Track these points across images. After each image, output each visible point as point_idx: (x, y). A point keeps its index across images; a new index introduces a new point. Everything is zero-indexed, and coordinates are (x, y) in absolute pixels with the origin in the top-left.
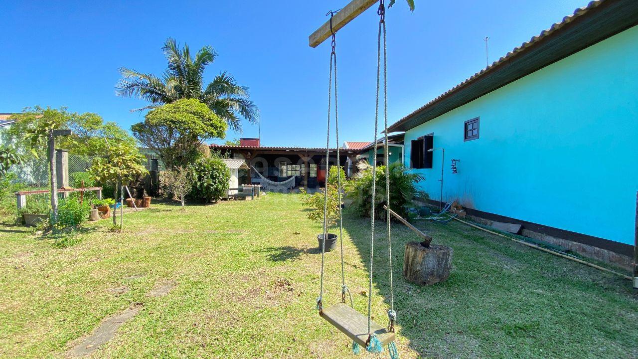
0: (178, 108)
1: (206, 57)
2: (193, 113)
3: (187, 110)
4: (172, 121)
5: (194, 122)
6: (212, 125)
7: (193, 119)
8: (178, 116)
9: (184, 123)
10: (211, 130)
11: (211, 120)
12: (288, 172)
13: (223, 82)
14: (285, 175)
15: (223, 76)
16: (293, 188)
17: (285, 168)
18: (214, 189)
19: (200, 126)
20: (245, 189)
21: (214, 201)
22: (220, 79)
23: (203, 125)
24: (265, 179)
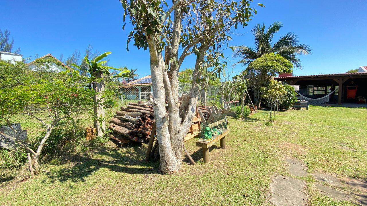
0: (266, 59)
1: (275, 29)
2: (276, 60)
3: (271, 59)
4: (266, 66)
5: (277, 66)
6: (285, 66)
7: (277, 64)
8: (269, 63)
9: (272, 66)
10: (285, 68)
11: (285, 63)
12: (314, 92)
13: (287, 39)
14: (311, 94)
15: (287, 36)
16: (327, 103)
17: (312, 89)
18: (289, 102)
19: (280, 67)
20: (302, 103)
21: (286, 110)
22: (285, 38)
23: (281, 66)
24: (304, 97)
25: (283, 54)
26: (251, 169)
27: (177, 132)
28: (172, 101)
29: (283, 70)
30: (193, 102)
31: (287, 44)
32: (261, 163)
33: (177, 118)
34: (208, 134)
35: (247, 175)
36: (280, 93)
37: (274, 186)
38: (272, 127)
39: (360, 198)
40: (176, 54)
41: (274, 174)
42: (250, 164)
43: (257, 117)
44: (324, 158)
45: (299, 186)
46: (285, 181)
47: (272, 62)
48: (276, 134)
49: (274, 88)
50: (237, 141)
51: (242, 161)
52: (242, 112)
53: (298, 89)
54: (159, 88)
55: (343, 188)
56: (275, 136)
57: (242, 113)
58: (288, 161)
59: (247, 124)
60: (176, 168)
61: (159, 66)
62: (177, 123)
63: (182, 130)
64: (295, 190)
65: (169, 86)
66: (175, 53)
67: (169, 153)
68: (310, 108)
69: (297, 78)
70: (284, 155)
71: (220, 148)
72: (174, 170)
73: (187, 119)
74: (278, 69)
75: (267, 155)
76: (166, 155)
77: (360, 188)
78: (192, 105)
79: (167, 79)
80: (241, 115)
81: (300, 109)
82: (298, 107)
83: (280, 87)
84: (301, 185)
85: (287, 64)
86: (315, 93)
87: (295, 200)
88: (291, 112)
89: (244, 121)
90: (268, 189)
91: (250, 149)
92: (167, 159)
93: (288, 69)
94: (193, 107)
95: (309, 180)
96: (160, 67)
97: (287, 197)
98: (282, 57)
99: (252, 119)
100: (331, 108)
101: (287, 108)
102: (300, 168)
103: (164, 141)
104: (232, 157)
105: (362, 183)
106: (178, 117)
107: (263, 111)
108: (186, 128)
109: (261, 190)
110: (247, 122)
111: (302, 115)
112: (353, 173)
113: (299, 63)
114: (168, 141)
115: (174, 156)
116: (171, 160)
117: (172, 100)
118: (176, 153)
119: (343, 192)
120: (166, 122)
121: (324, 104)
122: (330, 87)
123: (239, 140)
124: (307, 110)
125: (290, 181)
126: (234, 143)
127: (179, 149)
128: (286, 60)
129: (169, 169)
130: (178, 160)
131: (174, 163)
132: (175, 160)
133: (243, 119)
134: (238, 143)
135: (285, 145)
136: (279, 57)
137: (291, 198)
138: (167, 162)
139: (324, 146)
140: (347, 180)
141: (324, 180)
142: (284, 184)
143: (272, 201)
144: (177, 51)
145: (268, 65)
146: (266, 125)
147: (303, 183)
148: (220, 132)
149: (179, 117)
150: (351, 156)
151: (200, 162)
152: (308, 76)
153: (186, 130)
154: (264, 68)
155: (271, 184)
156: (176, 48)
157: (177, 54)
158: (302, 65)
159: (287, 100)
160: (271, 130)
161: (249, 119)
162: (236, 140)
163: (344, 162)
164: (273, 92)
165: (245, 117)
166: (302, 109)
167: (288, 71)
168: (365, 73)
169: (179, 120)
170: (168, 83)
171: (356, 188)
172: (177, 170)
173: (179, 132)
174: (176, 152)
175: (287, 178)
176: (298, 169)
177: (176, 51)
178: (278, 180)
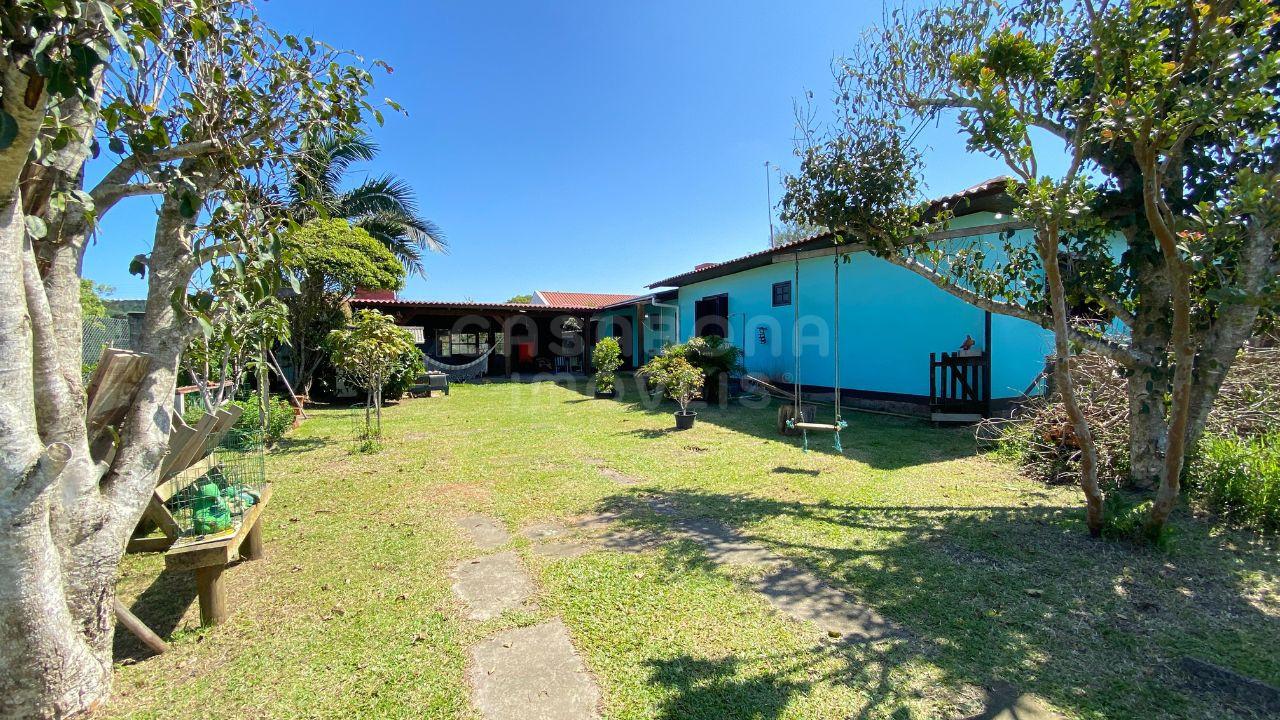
0: (325, 236)
2: (357, 247)
3: (342, 241)
4: (328, 262)
5: (362, 265)
6: (386, 269)
7: (361, 258)
8: (339, 254)
9: (348, 265)
10: (387, 276)
11: (384, 260)
12: (454, 347)
13: (386, 192)
14: (445, 353)
15: (385, 184)
16: (485, 375)
17: (447, 339)
18: (403, 378)
19: (370, 271)
20: (434, 378)
21: (394, 401)
22: (380, 188)
23: (374, 267)
24: (432, 361)
25: (375, 229)
26: (385, 579)
27: (89, 529)
28: (59, 387)
29: (382, 282)
30: (162, 385)
31: (386, 204)
32: (402, 553)
33: (82, 464)
34: (214, 511)
35: (382, 596)
36: (394, 349)
37: (462, 587)
38: (381, 454)
39: (603, 541)
40: (78, 175)
41: (449, 563)
42: (375, 568)
43: (319, 432)
44: (526, 496)
45: (508, 563)
46: (478, 566)
47: (347, 251)
48: (401, 471)
49: (376, 336)
50: (291, 520)
51: (345, 570)
52: (266, 422)
53: (422, 341)
54: (9, 324)
55: (574, 536)
56: (402, 476)
57: (262, 423)
58: (462, 524)
59: (292, 460)
60: (98, 689)
61: (14, 221)
62: (84, 489)
63: (113, 514)
64: (505, 574)
65: (46, 314)
66: (73, 172)
67: (61, 631)
68: (454, 389)
69: (412, 308)
70: (448, 514)
71: (241, 560)
72: (88, 700)
73: (139, 460)
74: (365, 276)
75: (406, 529)
76: (46, 646)
77: (597, 526)
78: (158, 401)
79: (38, 284)
80: (262, 434)
81: (428, 395)
82: (423, 390)
83: (391, 333)
84: (511, 561)
85: (391, 263)
86: (456, 350)
87: (514, 592)
88: (407, 405)
89: (274, 452)
90: (453, 600)
91: (349, 531)
92: (53, 661)
93: (394, 280)
94: (160, 409)
95: (520, 545)
96: (18, 225)
97: (498, 594)
98: (374, 242)
99: (304, 443)
100: (495, 388)
101: (398, 396)
102: (494, 530)
103: (30, 581)
104: (305, 572)
105: (596, 517)
106: (85, 461)
107: (329, 412)
108: (135, 502)
109: (440, 609)
110: (290, 456)
111: (440, 409)
112: (577, 505)
113: (418, 262)
114: (52, 580)
115: (81, 641)
116: (70, 661)
117: (60, 384)
118: (91, 625)
119: (577, 541)
120: (49, 487)
121: (478, 378)
122: (486, 336)
123: (297, 516)
124: (448, 397)
125: (487, 563)
126: (284, 533)
127: (104, 605)
128: (385, 252)
129: (64, 708)
130: (99, 655)
131: (85, 671)
132: (90, 657)
133: (269, 445)
134: (298, 526)
135: (440, 491)
136: (364, 238)
137: (505, 593)
138: (49, 677)
139: (516, 470)
140: (573, 520)
141: (541, 535)
142: (478, 574)
143: (474, 616)
144: (84, 163)
145: (334, 257)
146: (362, 451)
147: (512, 556)
148: (251, 495)
149: (90, 460)
150: (564, 478)
151: (188, 631)
152: (440, 302)
153: (135, 510)
154: (320, 267)
155: (454, 586)
156: (78, 152)
157: (80, 175)
158: (425, 268)
159: (399, 372)
160: (382, 460)
161: (290, 443)
162: (285, 522)
163: (558, 492)
164: (373, 347)
165: (277, 440)
166: (434, 394)
167: (392, 284)
168: (542, 306)
169: (93, 472)
170: (43, 301)
171: (592, 527)
172: (102, 700)
173: (98, 527)
174: (88, 622)
175: (480, 559)
176: (490, 533)
177: (78, 165)
178: (464, 572)
